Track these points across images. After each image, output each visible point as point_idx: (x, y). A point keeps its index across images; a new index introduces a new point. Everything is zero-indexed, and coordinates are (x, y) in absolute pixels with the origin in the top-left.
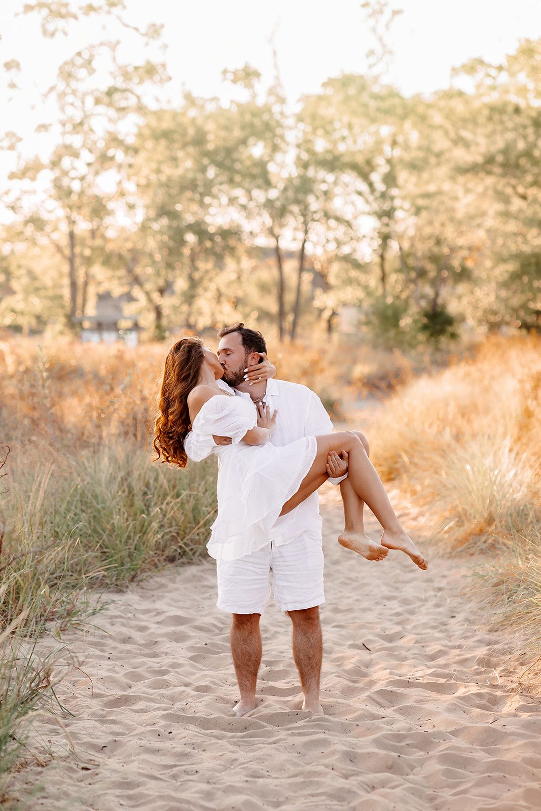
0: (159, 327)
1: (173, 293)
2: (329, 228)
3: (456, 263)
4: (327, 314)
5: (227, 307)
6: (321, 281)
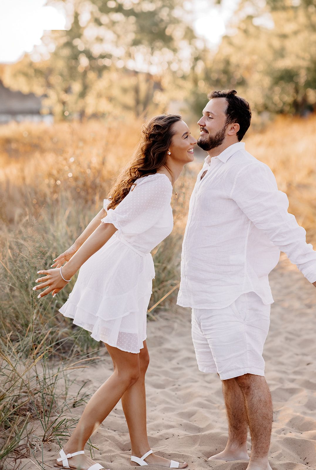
1: (71, 93)
2: (163, 54)
4: (162, 106)
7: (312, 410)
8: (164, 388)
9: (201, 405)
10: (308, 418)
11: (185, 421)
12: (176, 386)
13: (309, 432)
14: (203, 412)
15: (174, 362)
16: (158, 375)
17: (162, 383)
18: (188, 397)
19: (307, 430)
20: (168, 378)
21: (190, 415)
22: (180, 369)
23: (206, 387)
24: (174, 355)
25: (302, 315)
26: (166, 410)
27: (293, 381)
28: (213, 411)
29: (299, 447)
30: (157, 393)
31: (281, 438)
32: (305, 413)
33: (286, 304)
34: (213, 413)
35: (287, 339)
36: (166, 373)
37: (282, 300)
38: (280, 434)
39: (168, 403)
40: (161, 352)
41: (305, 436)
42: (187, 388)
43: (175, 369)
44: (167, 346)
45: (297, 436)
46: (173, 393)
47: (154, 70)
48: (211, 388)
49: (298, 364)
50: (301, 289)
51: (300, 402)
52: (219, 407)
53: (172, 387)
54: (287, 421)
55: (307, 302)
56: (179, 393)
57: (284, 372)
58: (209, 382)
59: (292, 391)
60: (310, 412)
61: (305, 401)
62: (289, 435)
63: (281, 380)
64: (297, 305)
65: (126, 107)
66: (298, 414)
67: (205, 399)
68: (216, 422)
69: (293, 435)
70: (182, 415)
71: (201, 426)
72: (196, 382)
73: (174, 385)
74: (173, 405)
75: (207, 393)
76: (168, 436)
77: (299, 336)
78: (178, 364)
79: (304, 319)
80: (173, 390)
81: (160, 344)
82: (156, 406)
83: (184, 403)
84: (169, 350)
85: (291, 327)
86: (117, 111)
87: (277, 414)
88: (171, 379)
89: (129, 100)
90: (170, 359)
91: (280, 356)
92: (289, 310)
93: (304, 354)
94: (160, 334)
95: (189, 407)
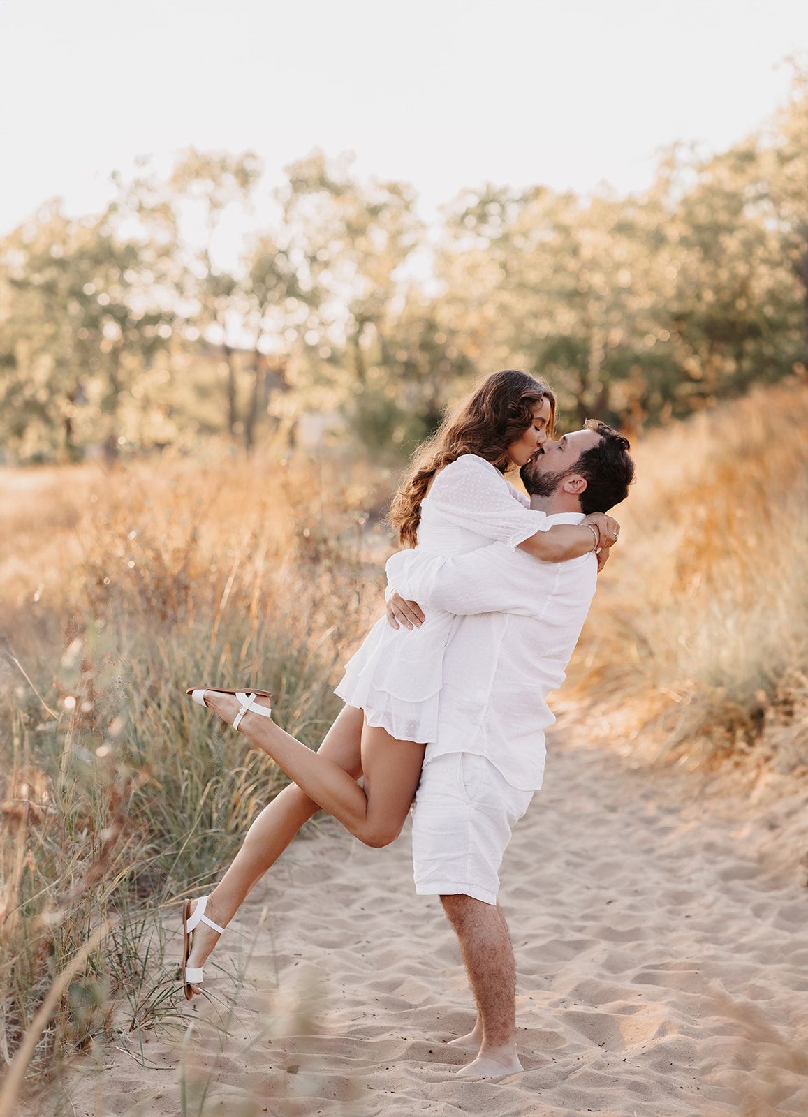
0: (70, 447)
1: (86, 401)
2: (287, 312)
3: (453, 353)
4: (286, 424)
5: (157, 417)
6: (277, 380)
7: (615, 973)
8: (340, 947)
9: (410, 970)
10: (607, 983)
11: (382, 995)
12: (363, 943)
13: (610, 1003)
14: (418, 981)
15: (356, 907)
16: (326, 928)
17: (336, 939)
18: (386, 960)
19: (606, 1001)
20: (345, 931)
21: (393, 986)
22: (368, 917)
23: (419, 944)
24: (354, 896)
25: (598, 822)
26: (347, 980)
27: (580, 930)
28: (433, 979)
29: (592, 1027)
30: (329, 954)
31: (559, 1012)
32: (602, 976)
33: (568, 807)
34: (433, 983)
35: (568, 863)
36: (341, 924)
37: (560, 800)
38: (557, 1007)
39: (350, 969)
40: (329, 892)
41: (602, 1009)
42: (383, 945)
43: (357, 918)
44: (341, 880)
45: (588, 1010)
46: (359, 956)
47: (269, 346)
48: (428, 945)
49: (592, 902)
50: (596, 779)
51: (592, 960)
52: (444, 972)
53: (355, 946)
54: (570, 988)
55: (609, 801)
56: (369, 955)
57: (565, 917)
58: (424, 937)
59: (579, 946)
60: (611, 975)
61: (603, 957)
62: (573, 1009)
63: (558, 928)
64: (589, 806)
65: (206, 429)
66: (589, 977)
67: (418, 960)
68: (441, 994)
69: (580, 1008)
70: (377, 986)
71: (413, 1002)
72: (400, 935)
73: (360, 942)
74: (360, 973)
75: (419, 952)
76: (354, 1015)
77: (592, 859)
78: (363, 909)
79: (602, 830)
80: (357, 950)
81: (327, 877)
82: (328, 975)
83: (378, 969)
84: (343, 888)
85: (576, 845)
86: (189, 439)
87: (551, 981)
88: (351, 933)
89: (214, 412)
90: (348, 903)
91: (557, 892)
92: (574, 817)
93: (600, 887)
94: (324, 860)
95: (389, 974)
